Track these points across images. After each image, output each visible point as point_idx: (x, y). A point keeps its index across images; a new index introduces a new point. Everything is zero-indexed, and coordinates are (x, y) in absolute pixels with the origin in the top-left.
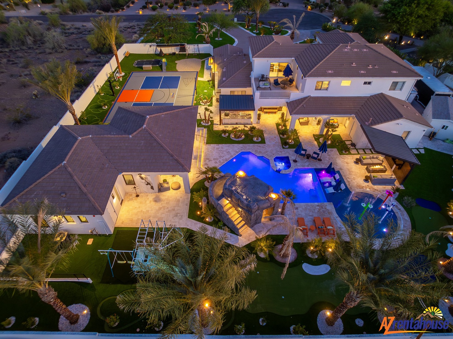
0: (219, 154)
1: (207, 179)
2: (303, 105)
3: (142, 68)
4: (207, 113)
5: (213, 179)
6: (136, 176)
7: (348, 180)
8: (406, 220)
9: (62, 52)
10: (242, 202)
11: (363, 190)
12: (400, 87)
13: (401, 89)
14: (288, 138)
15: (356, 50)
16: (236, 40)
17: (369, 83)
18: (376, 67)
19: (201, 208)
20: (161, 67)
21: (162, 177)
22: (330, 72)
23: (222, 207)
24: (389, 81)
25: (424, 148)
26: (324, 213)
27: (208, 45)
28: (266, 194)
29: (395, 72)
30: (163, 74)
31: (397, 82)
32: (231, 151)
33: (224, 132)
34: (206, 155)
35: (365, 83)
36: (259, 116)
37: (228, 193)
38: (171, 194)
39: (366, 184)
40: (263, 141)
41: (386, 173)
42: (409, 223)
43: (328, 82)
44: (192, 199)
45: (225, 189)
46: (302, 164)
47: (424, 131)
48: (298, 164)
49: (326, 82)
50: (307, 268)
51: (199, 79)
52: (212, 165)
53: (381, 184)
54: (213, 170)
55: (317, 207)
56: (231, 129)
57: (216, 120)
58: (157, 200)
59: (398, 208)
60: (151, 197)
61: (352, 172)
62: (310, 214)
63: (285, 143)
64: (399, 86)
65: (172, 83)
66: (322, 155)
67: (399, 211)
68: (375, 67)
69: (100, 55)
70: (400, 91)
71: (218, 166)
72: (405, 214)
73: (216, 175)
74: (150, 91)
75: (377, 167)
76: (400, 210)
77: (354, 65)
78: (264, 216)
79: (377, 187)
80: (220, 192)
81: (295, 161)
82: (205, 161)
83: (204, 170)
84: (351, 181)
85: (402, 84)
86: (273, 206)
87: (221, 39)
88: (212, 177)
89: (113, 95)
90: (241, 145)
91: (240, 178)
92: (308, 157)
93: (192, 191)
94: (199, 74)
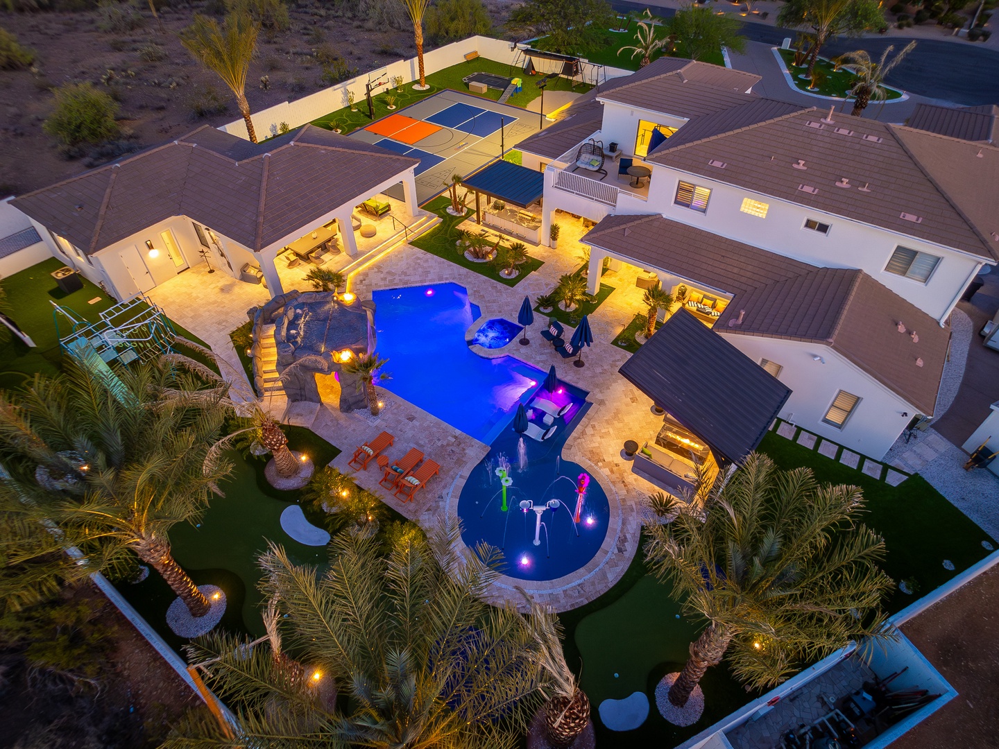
0: (408, 268)
2: (625, 229)
6: (206, 233)
7: (589, 431)
8: (604, 576)
11: (591, 466)
12: (926, 273)
13: (926, 279)
15: (844, 132)
17: (823, 228)
18: (865, 189)
20: (501, 92)
22: (718, 164)
23: (259, 337)
24: (890, 241)
25: (913, 477)
26: (449, 455)
29: (911, 218)
30: (491, 107)
31: (915, 253)
32: (432, 272)
33: (469, 238)
34: (383, 261)
35: (810, 224)
36: (556, 231)
38: (252, 290)
39: (619, 459)
40: (512, 282)
42: (602, 589)
43: (709, 191)
46: (533, 353)
47: (905, 414)
49: (703, 189)
53: (654, 479)
55: (450, 438)
58: (226, 289)
59: (624, 545)
60: (223, 281)
61: (620, 421)
62: (420, 442)
63: (545, 301)
64: (918, 266)
65: (487, 125)
67: (616, 551)
68: (860, 189)
70: (922, 285)
72: (622, 567)
74: (433, 127)
76: (620, 550)
77: (801, 165)
79: (636, 480)
81: (524, 342)
82: (370, 268)
84: (593, 435)
85: (931, 262)
89: (370, 117)
90: (465, 271)
91: (339, 303)
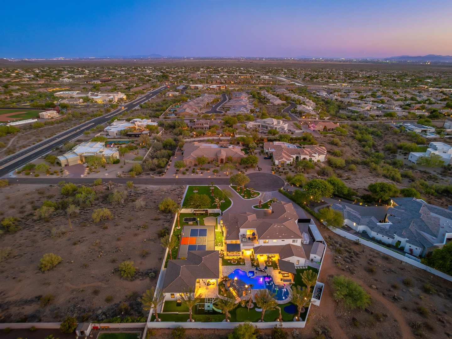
0: (227, 270)
1: (224, 281)
2: (259, 249)
3: (188, 223)
4: (222, 252)
5: (226, 281)
6: (201, 280)
7: (275, 280)
9: (144, 211)
10: (236, 288)
11: (279, 284)
13: (297, 242)
14: (254, 263)
15: (279, 227)
16: (232, 202)
17: (284, 241)
19: (223, 291)
20: (197, 222)
21: (209, 280)
22: (268, 237)
23: (230, 290)
24: (291, 240)
25: (308, 266)
27: (219, 209)
28: (244, 286)
29: (292, 237)
30: (199, 228)
32: (232, 269)
33: (229, 260)
34: (222, 271)
36: (243, 253)
37: (232, 285)
38: (211, 286)
39: (281, 282)
40: (244, 264)
41: (290, 277)
44: (219, 288)
45: (231, 284)
46: (258, 274)
47: (304, 260)
48: (257, 274)
49: (267, 241)
50: (257, 310)
51: (216, 230)
52: (225, 275)
53: (287, 281)
54: (226, 277)
56: (232, 258)
57: (225, 254)
58: (207, 289)
60: (205, 288)
61: (277, 277)
62: (260, 293)
63: (253, 265)
64: (295, 241)
65: (203, 233)
66: (266, 270)
69: (165, 214)
71: (227, 275)
72: (292, 292)
73: (227, 279)
74: (194, 238)
75: (286, 275)
76: (290, 291)
77: (277, 234)
78: (243, 293)
80: (229, 285)
81: (256, 273)
83: (222, 277)
86: (247, 290)
87: (224, 201)
88: (226, 279)
90: (236, 266)
91: (235, 280)
92: (261, 271)
93: (219, 285)
94: (216, 227)
